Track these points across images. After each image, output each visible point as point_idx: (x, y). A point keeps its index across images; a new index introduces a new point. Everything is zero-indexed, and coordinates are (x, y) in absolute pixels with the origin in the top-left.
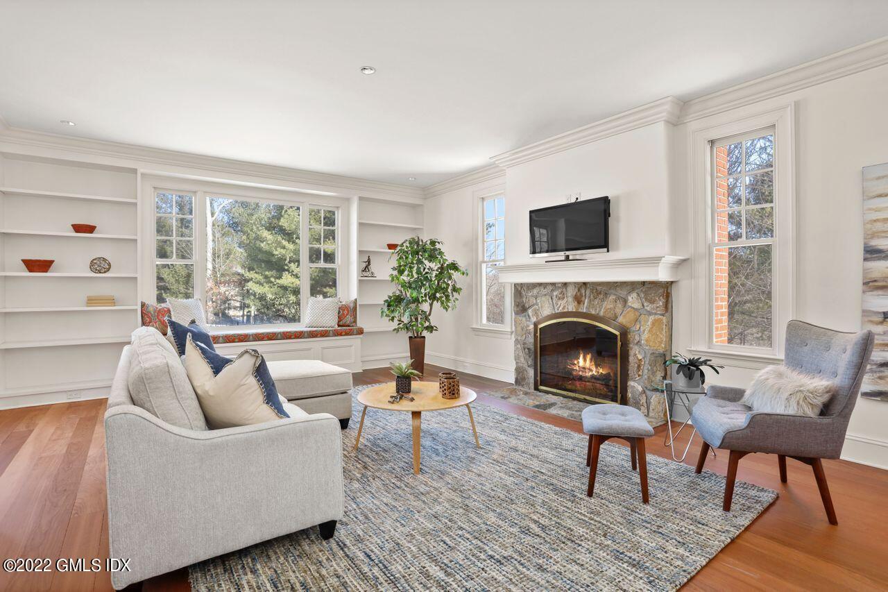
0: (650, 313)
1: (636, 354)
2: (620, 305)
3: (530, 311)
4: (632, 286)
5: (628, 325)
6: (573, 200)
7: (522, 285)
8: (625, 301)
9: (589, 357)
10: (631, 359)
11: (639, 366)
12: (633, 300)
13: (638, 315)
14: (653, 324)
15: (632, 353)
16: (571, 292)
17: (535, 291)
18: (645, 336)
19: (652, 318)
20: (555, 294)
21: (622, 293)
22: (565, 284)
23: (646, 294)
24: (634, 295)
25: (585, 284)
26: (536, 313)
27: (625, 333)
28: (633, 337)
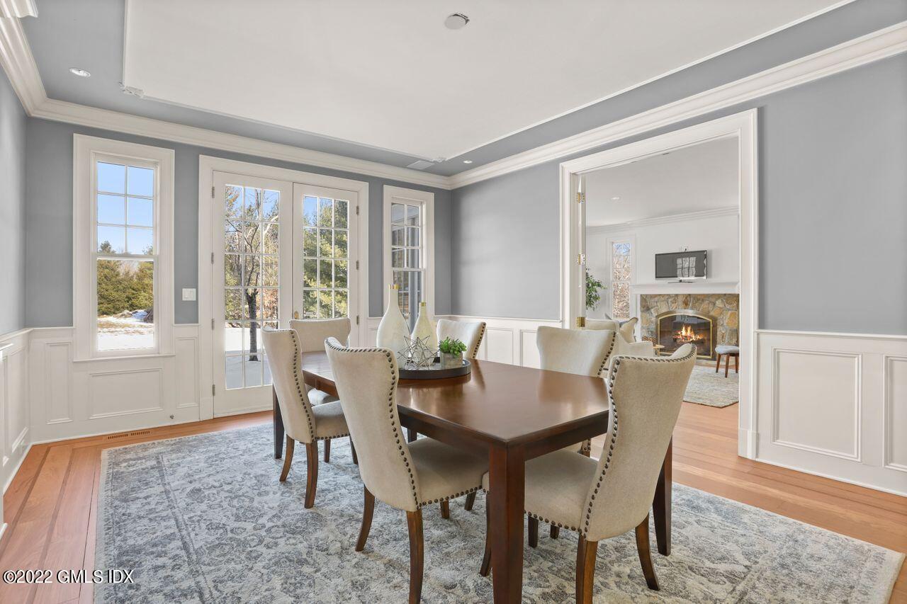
0: (729, 310)
1: (720, 331)
2: (711, 306)
3: (652, 310)
4: (719, 296)
5: (717, 316)
6: (683, 251)
7: (647, 295)
8: (714, 304)
9: (689, 329)
10: (718, 333)
11: (723, 337)
12: (719, 303)
13: (722, 311)
14: (731, 315)
15: (718, 330)
16: (680, 300)
17: (656, 299)
18: (726, 321)
19: (730, 312)
20: (670, 300)
21: (713, 300)
22: (677, 295)
23: (727, 300)
24: (720, 301)
25: (689, 295)
26: (657, 311)
27: (715, 319)
28: (720, 322)
